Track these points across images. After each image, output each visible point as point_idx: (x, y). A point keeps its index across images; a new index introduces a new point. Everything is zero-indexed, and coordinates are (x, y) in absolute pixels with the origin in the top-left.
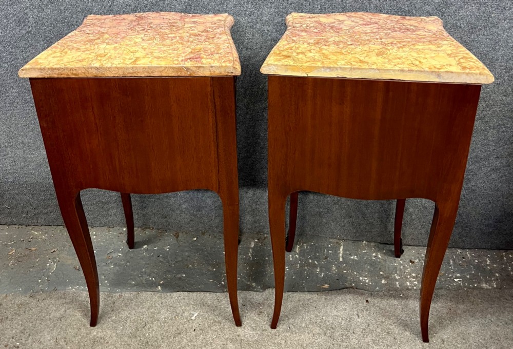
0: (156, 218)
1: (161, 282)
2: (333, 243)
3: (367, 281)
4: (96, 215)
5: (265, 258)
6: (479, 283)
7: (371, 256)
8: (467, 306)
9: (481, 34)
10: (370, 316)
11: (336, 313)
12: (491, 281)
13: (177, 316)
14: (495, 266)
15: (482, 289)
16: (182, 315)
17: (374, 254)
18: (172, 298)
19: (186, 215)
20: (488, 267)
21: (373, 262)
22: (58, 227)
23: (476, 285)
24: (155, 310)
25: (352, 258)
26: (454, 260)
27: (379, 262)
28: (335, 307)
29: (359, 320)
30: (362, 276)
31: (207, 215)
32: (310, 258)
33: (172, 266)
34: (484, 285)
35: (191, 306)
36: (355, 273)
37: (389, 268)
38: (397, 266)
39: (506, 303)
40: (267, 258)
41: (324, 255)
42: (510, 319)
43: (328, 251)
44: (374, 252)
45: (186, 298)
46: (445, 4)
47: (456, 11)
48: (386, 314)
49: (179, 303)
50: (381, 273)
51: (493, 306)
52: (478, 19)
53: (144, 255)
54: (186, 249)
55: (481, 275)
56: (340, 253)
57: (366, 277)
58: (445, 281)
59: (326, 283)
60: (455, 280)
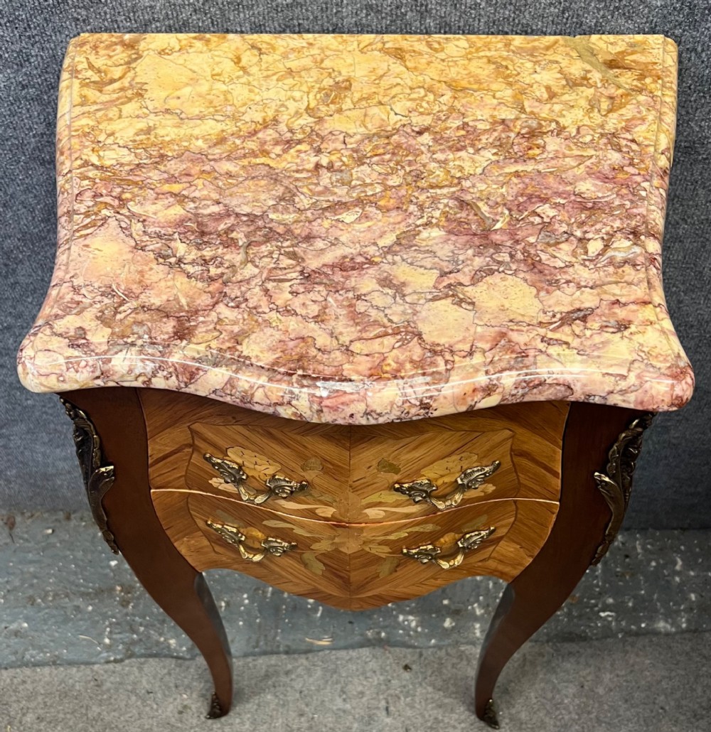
3: (413, 624)
6: (651, 619)
8: (618, 676)
10: (412, 707)
12: (678, 612)
13: (10, 723)
14: (692, 573)
15: (656, 633)
16: (21, 722)
20: (677, 579)
23: (643, 625)
26: (605, 563)
28: (342, 690)
29: (388, 720)
30: (402, 612)
34: (661, 625)
35: (40, 699)
38: (481, 581)
39: (703, 666)
42: (704, 704)
49: (15, 691)
50: (446, 602)
51: (673, 674)
55: (658, 600)
57: (412, 614)
58: (580, 617)
59: (325, 632)
60: (602, 614)
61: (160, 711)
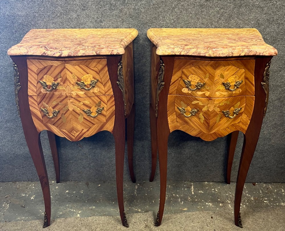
0: (74, 174)
1: (80, 212)
2: (187, 184)
3: (211, 205)
4: (34, 173)
5: (145, 194)
6: (279, 202)
7: (211, 191)
9: (280, 44)
10: (215, 225)
11: (193, 225)
15: (282, 206)
17: (213, 189)
18: (88, 220)
19: (93, 171)
20: (284, 194)
21: (213, 194)
22: (9, 182)
23: (277, 204)
24: (78, 228)
25: (200, 192)
26: (262, 191)
27: (217, 194)
28: (192, 221)
29: (208, 228)
30: (207, 202)
31: (107, 170)
32: (174, 193)
33: (86, 202)
34: (283, 204)
35: (101, 225)
36: (203, 201)
37: (223, 197)
38: (228, 195)
40: (146, 195)
41: (182, 191)
43: (184, 189)
44: (213, 188)
45: (97, 220)
46: (258, 24)
47: (264, 29)
48: (225, 223)
50: (219, 200)
52: (277, 34)
53: (67, 197)
54: (94, 192)
55: (280, 198)
56: (191, 190)
57: (210, 203)
58: (259, 202)
59: (185, 207)
60: (265, 201)
61: (139, 227)
